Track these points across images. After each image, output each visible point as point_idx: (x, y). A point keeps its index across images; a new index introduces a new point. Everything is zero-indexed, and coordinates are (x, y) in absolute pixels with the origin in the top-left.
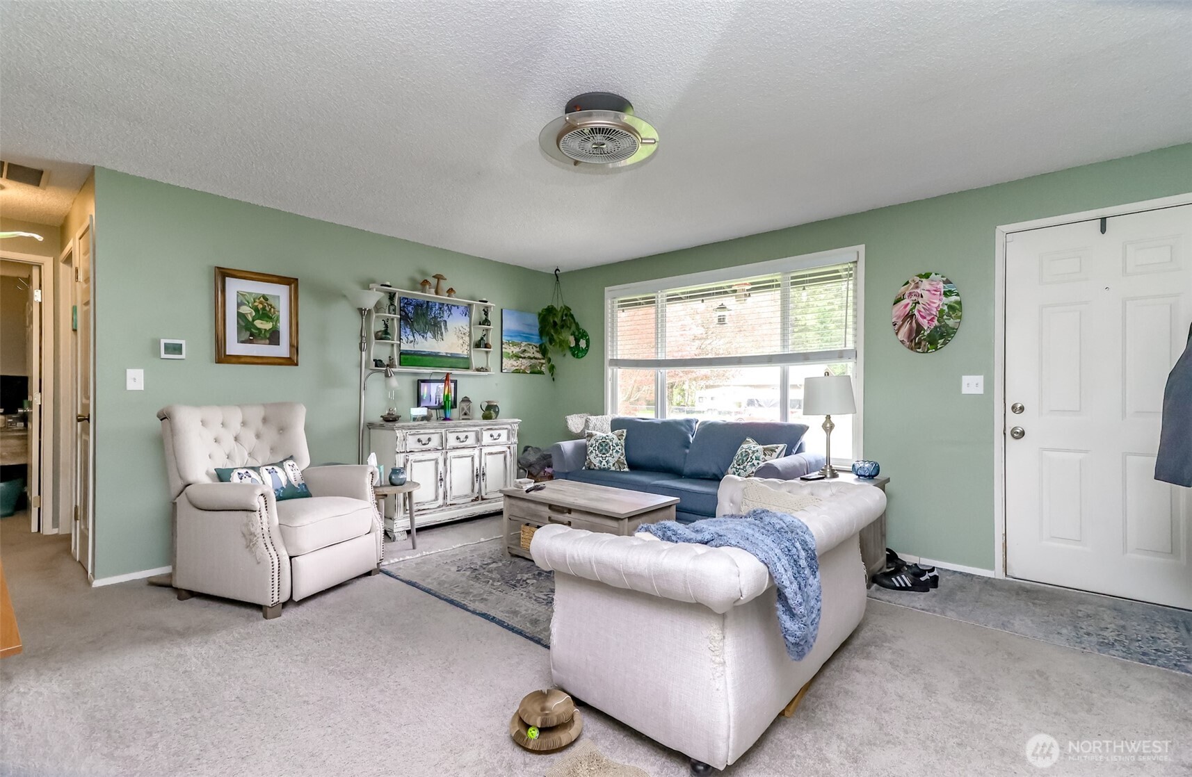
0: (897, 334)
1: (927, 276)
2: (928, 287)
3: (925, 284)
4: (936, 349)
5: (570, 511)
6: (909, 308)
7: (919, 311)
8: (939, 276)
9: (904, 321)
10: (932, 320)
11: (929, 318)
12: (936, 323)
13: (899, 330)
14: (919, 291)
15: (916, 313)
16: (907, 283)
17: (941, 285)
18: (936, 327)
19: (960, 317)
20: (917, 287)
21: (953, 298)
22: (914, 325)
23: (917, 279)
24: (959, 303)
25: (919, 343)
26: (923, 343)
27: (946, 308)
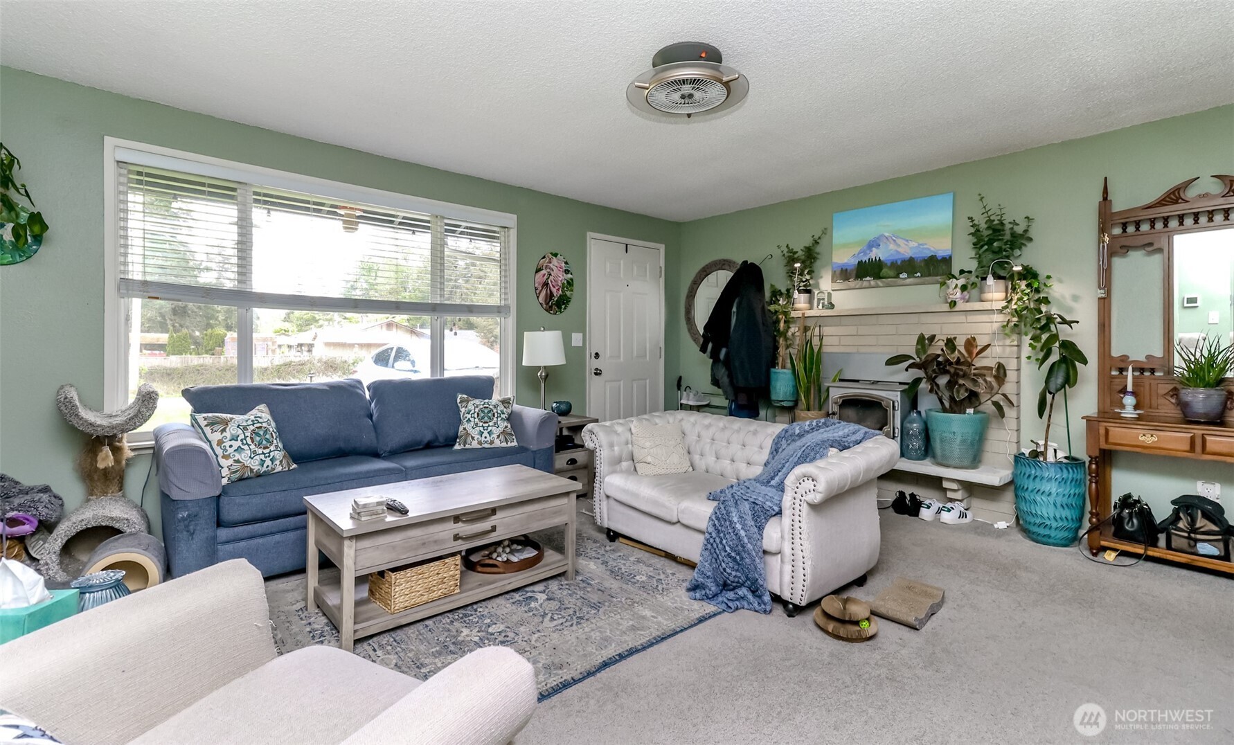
0: (538, 297)
1: (556, 255)
2: (556, 264)
3: (555, 260)
4: (561, 312)
5: (493, 511)
6: (545, 277)
7: (551, 282)
8: (562, 257)
9: (542, 287)
10: (558, 290)
11: (557, 288)
12: (560, 292)
13: (539, 294)
14: (551, 265)
15: (550, 282)
16: (544, 257)
17: (563, 265)
18: (560, 295)
19: (572, 291)
20: (550, 263)
21: (569, 276)
22: (549, 291)
23: (551, 256)
24: (572, 280)
25: (551, 307)
26: (554, 306)
27: (565, 282)
